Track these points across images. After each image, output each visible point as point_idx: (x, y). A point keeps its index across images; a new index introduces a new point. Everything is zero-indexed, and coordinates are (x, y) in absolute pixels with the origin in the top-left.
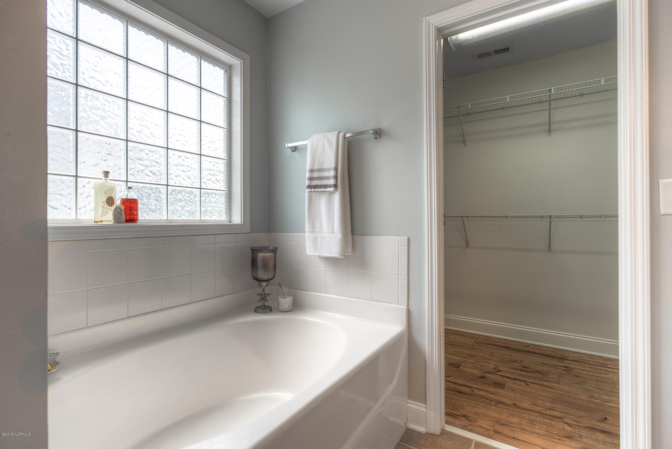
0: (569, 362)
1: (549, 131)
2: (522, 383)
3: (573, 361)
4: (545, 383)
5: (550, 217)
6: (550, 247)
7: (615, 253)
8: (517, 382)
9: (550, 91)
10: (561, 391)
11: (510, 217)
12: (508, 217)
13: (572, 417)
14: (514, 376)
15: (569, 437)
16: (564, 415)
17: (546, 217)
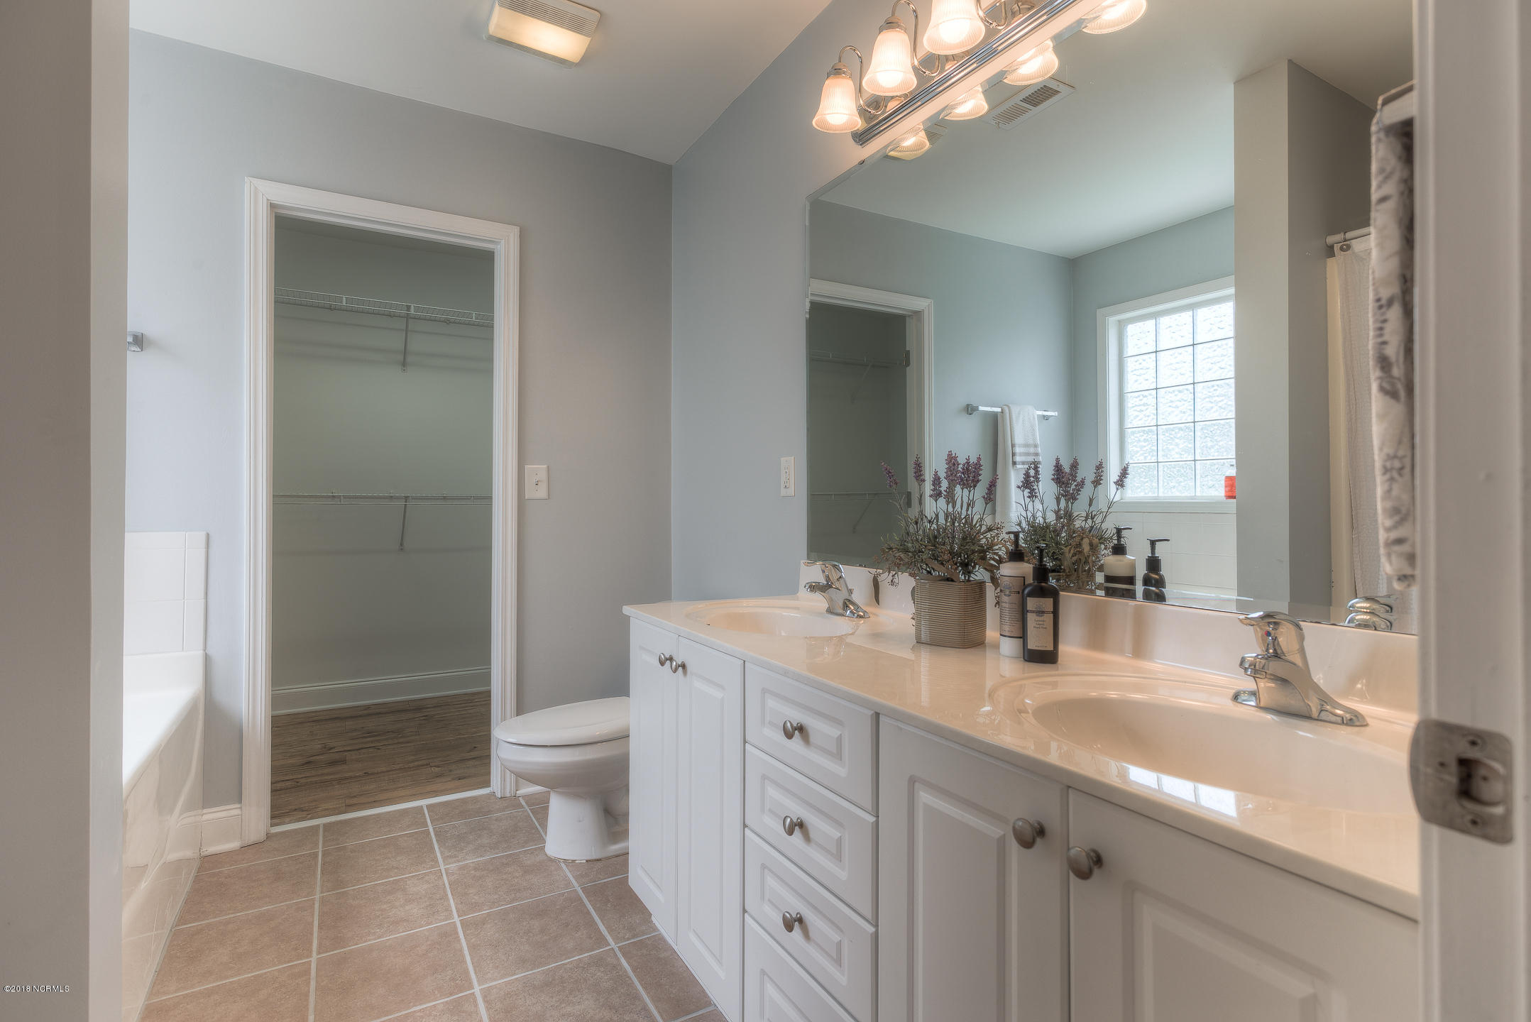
0: (429, 710)
1: (404, 364)
2: (371, 750)
3: (435, 707)
4: (401, 740)
5: (406, 498)
6: (401, 545)
7: (488, 549)
8: (363, 751)
9: (408, 308)
10: (423, 741)
11: (345, 498)
12: (342, 498)
13: (440, 759)
14: (357, 747)
15: (440, 776)
16: (430, 761)
17: (398, 498)
